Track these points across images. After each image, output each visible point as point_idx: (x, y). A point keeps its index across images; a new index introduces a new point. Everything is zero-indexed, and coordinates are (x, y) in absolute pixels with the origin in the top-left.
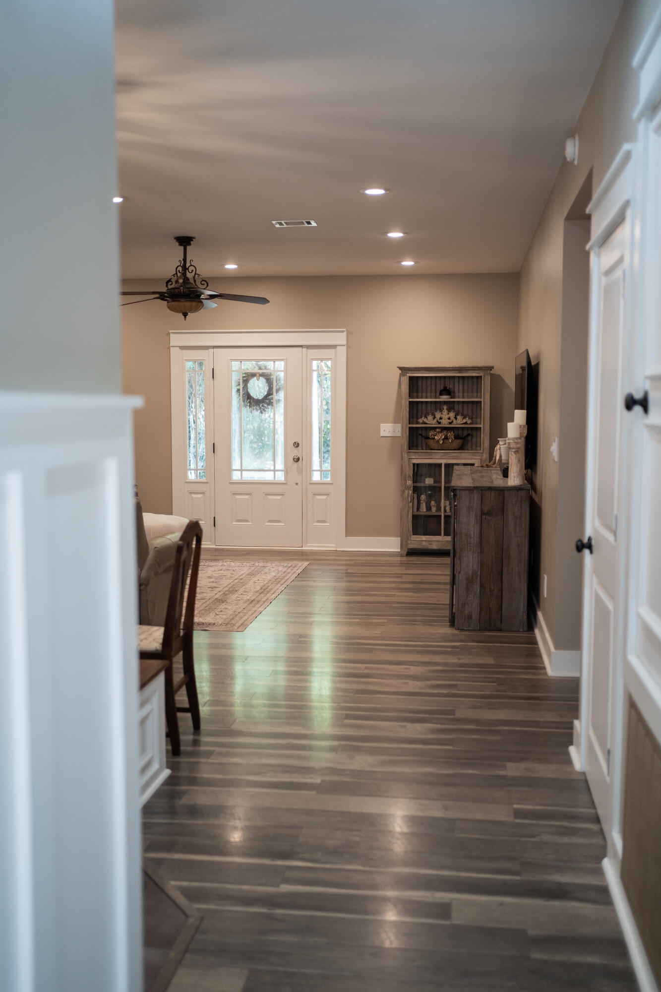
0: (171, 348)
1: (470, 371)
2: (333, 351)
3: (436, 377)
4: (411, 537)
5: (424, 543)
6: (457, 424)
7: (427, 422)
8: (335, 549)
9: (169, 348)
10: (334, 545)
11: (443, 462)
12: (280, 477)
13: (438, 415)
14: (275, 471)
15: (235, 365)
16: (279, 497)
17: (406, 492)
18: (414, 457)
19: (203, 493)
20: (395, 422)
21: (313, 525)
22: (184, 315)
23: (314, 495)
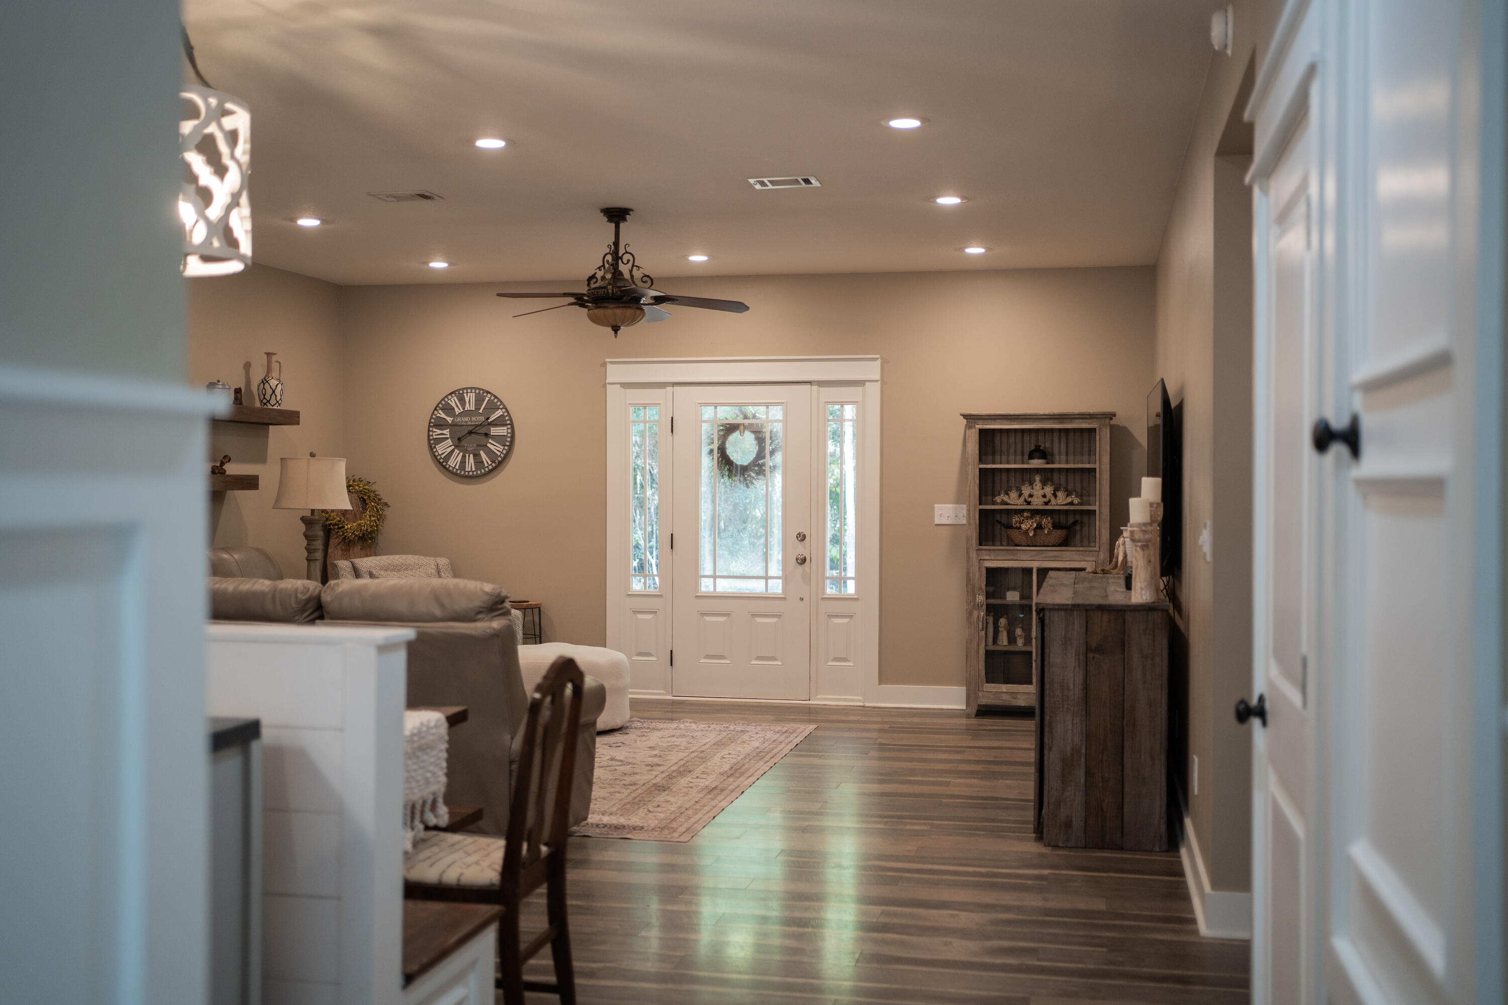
0: (608, 386)
1: (1078, 421)
2: (859, 389)
3: (1023, 431)
4: (983, 686)
5: (1005, 697)
6: (1057, 505)
7: (1009, 501)
8: (862, 704)
9: (605, 386)
10: (861, 698)
11: (1035, 565)
12: (776, 587)
13: (1026, 491)
14: (767, 578)
15: (708, 413)
16: (774, 620)
17: (975, 613)
18: (987, 558)
19: (654, 613)
20: (958, 501)
21: (828, 664)
22: (613, 330)
23: (830, 616)
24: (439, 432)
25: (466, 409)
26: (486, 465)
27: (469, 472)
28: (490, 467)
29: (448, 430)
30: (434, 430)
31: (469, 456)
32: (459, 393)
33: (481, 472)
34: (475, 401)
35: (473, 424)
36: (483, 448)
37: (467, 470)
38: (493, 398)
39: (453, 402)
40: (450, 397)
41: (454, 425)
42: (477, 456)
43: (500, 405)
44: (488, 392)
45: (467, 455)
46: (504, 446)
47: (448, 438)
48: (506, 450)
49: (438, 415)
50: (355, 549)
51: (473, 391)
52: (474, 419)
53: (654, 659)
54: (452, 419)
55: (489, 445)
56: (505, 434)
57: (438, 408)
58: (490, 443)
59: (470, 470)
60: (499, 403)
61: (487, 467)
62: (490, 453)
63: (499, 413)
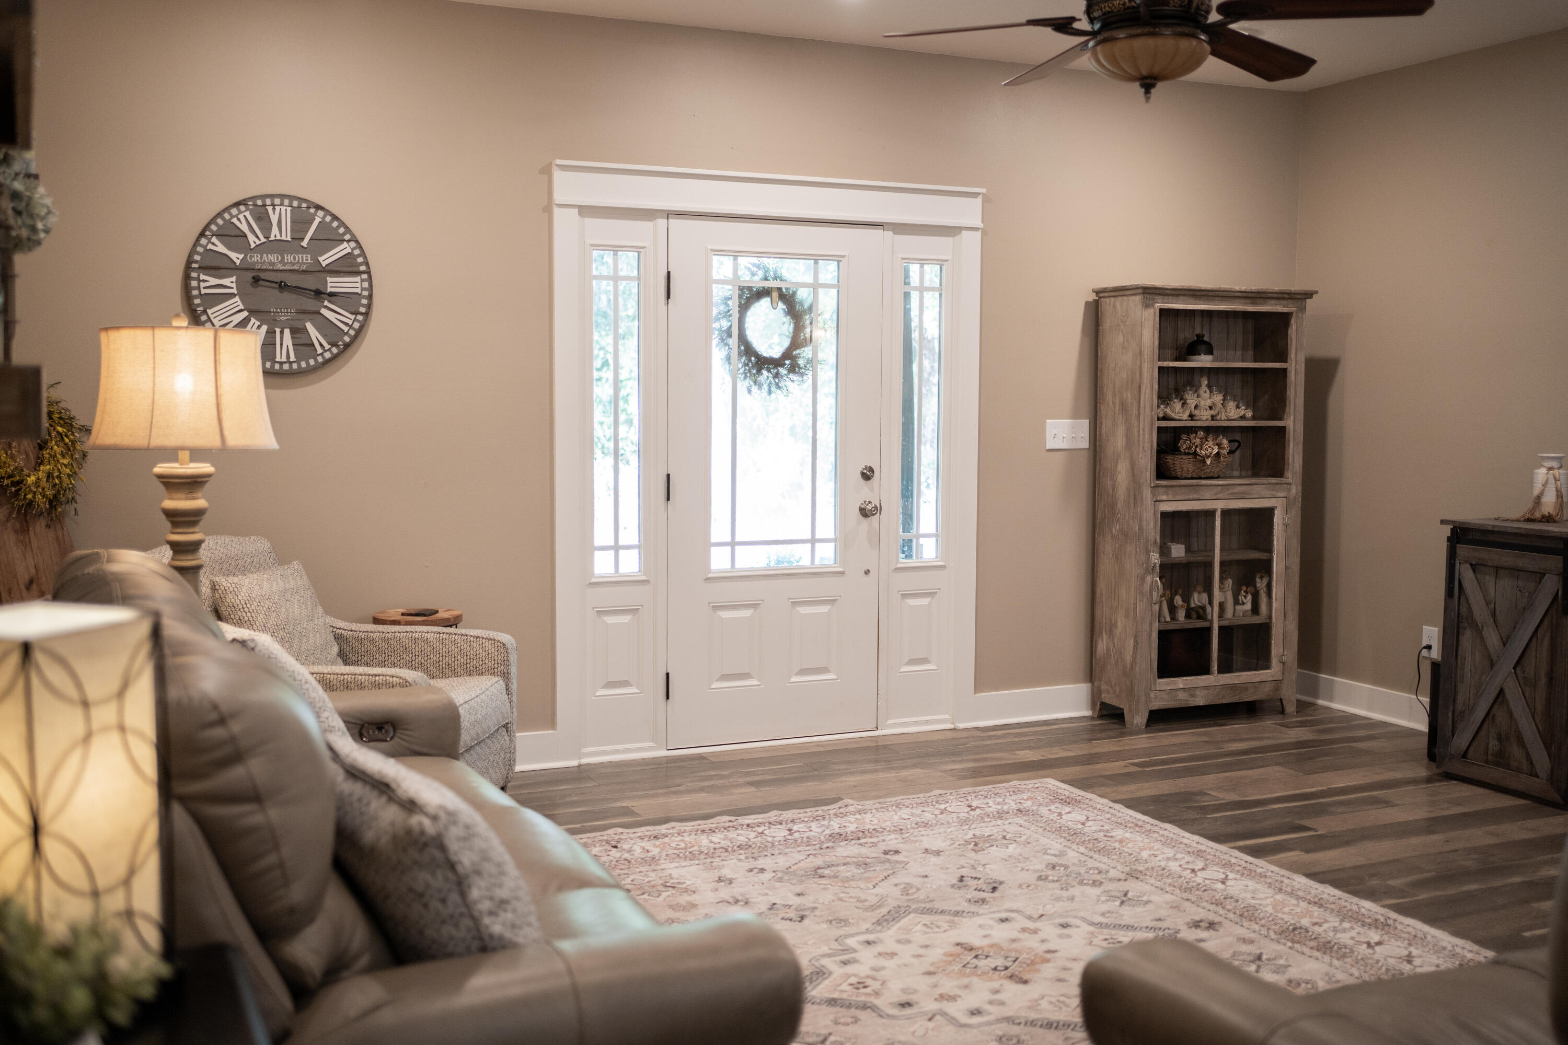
0: (557, 211)
1: (1273, 302)
2: (948, 241)
4: (1155, 683)
5: (1182, 696)
6: (1228, 420)
7: (1173, 415)
8: (952, 726)
9: (548, 209)
10: (947, 717)
11: (1219, 505)
12: (826, 554)
13: (1192, 400)
14: (813, 541)
15: (722, 268)
16: (825, 609)
17: (1148, 579)
18: (1164, 498)
19: (634, 611)
20: (1075, 415)
21: (901, 670)
22: (1142, 86)
23: (904, 596)
24: (213, 281)
25: (272, 238)
26: (320, 351)
27: (281, 363)
28: (328, 355)
29: (234, 279)
30: (202, 277)
31: (282, 332)
32: (255, 205)
33: (308, 363)
34: (292, 222)
35: (287, 267)
36: (310, 316)
37: (278, 359)
38: (328, 219)
39: (244, 221)
40: (234, 211)
41: (244, 268)
42: (297, 331)
43: (344, 234)
44: (318, 207)
45: (278, 330)
46: (356, 313)
47: (233, 295)
48: (358, 321)
49: (210, 246)
50: (38, 527)
51: (286, 202)
52: (289, 258)
53: (633, 690)
54: (241, 256)
55: (324, 311)
56: (358, 291)
57: (207, 233)
58: (326, 307)
59: (284, 359)
60: (342, 230)
61: (322, 354)
62: (326, 327)
63: (344, 249)
